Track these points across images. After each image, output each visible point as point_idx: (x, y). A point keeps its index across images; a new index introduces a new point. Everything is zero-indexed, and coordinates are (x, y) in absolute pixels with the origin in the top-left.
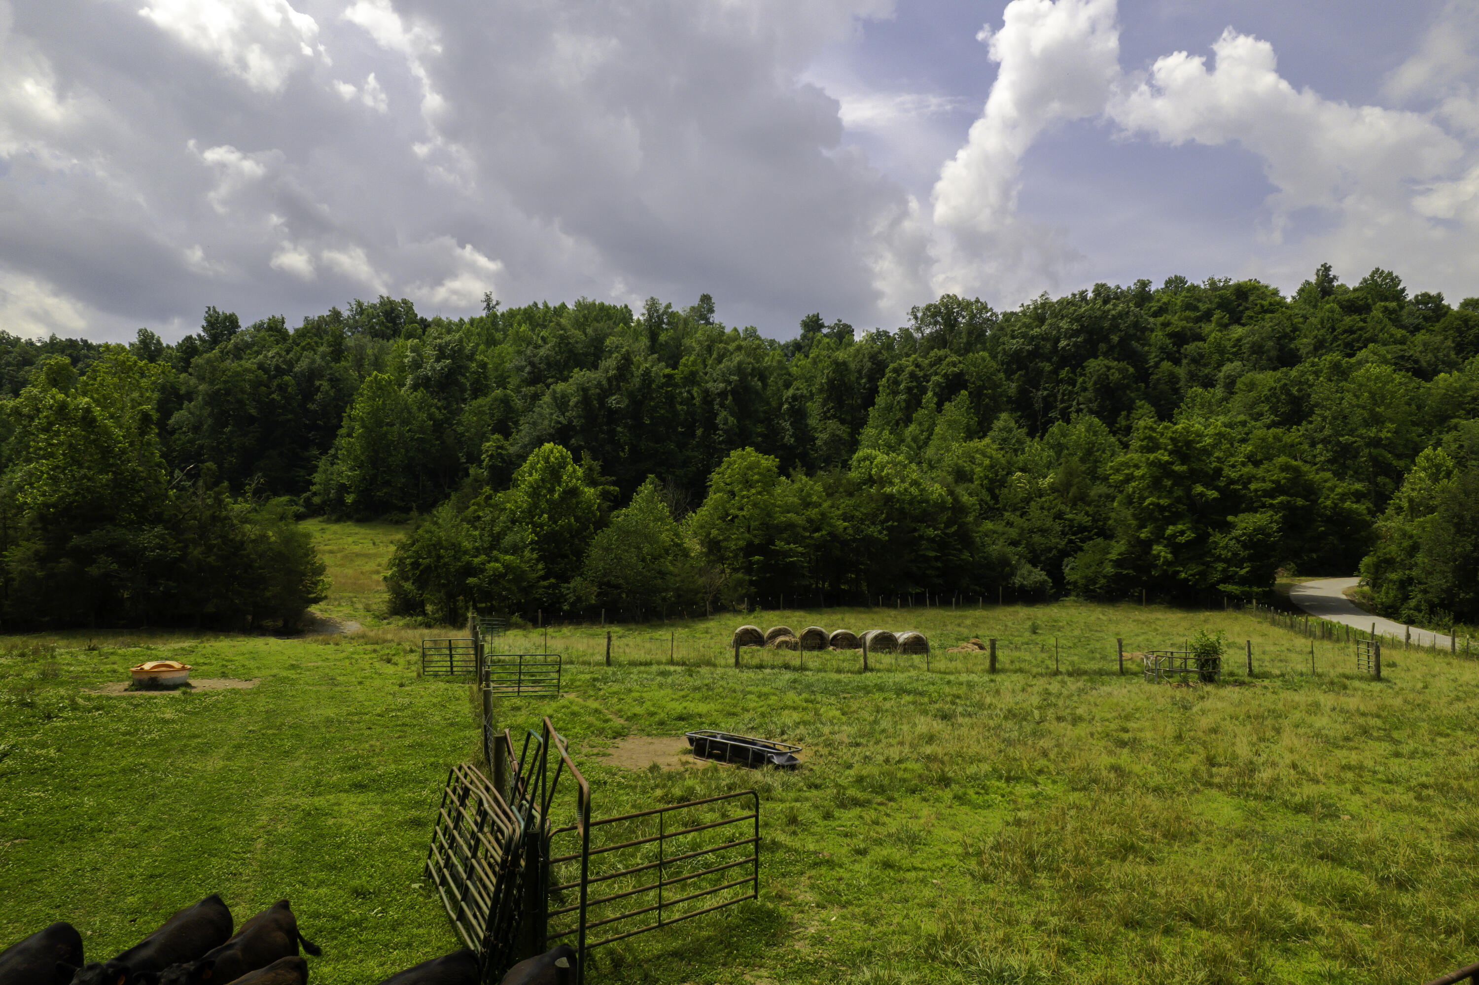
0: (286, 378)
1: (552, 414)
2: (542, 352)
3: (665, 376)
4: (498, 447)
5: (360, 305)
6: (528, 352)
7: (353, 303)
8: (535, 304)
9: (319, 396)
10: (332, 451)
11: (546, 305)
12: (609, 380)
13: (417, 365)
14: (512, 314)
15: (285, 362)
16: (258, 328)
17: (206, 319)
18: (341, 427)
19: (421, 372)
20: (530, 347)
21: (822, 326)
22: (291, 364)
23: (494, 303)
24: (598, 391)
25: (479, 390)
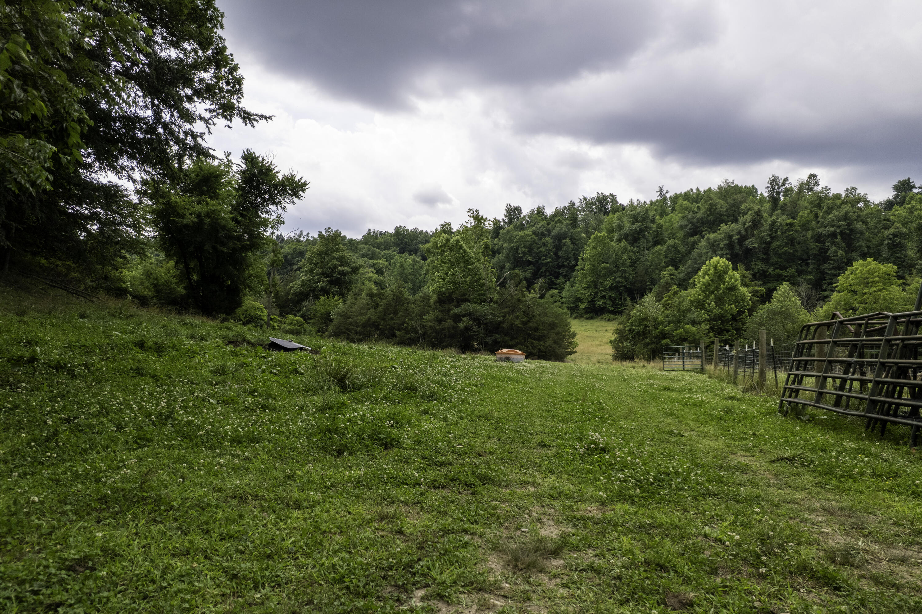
0: (547, 239)
1: (707, 253)
2: (699, 215)
3: (787, 224)
4: (671, 275)
5: (585, 199)
6: (689, 216)
7: (582, 198)
8: (692, 190)
9: (564, 248)
10: (572, 279)
11: (698, 189)
12: (746, 230)
13: (620, 227)
14: (676, 197)
15: (546, 230)
16: (532, 214)
17: (506, 210)
18: (577, 265)
19: (623, 232)
20: (691, 213)
21: (914, 187)
22: (549, 231)
23: (665, 192)
24: (739, 237)
25: (658, 241)
